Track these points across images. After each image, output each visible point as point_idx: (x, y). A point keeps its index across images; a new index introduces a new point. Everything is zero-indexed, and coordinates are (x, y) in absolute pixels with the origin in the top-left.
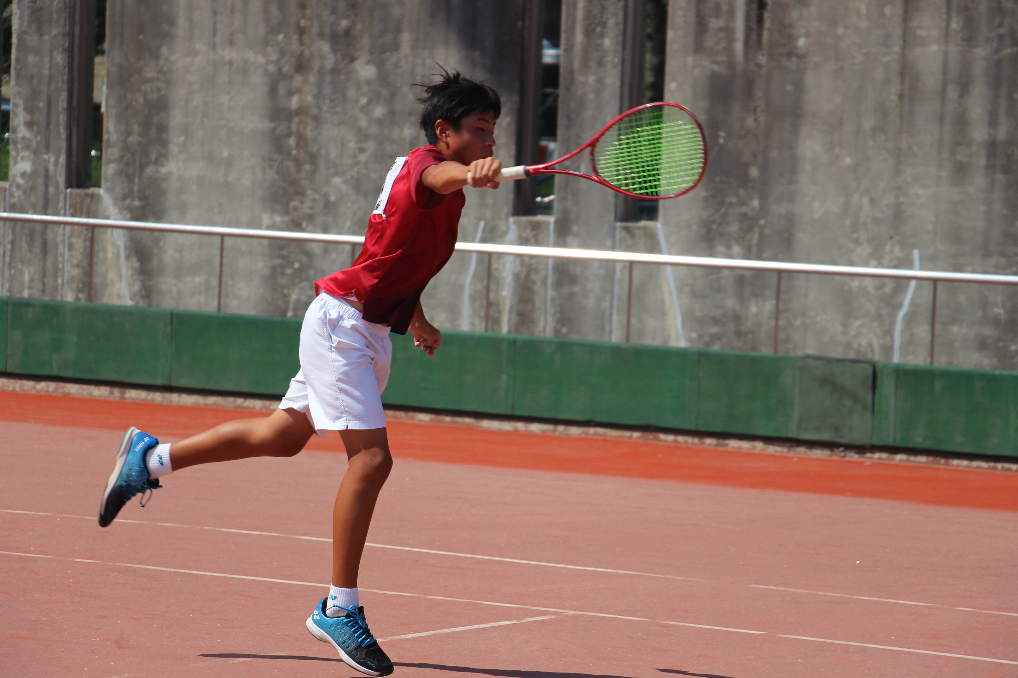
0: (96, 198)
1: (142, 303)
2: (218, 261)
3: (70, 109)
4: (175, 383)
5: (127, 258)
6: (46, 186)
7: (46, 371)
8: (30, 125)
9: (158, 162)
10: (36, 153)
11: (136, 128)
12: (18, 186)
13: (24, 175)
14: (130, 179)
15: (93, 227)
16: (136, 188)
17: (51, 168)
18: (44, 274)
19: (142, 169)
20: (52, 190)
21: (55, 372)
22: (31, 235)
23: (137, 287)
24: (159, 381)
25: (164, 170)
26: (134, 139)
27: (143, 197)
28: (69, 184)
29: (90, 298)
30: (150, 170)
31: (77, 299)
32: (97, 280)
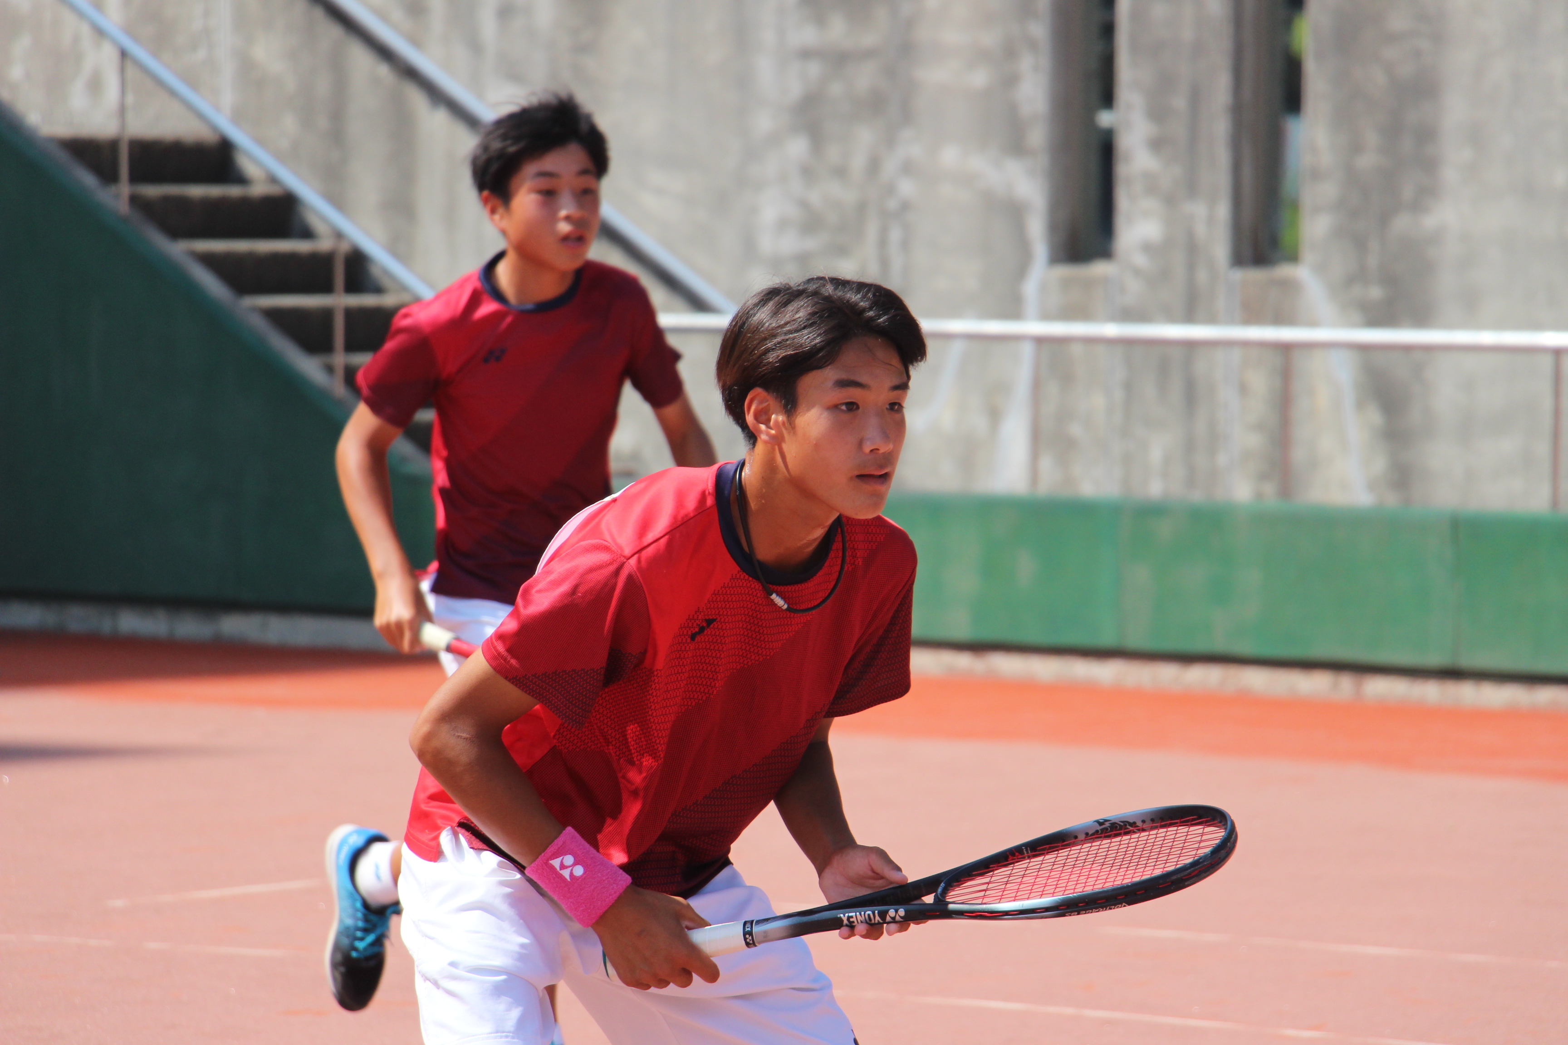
0: (1290, 287)
1: (1392, 500)
2: (1547, 403)
3: (1237, 109)
4: (1467, 661)
5: (1360, 405)
6: (1191, 267)
7: (1201, 645)
8: (1157, 145)
9: (1418, 206)
10: (1170, 201)
11: (1372, 138)
12: (1137, 272)
13: (1147, 248)
14: (1360, 244)
15: (1286, 349)
16: (1373, 261)
17: (1201, 230)
18: (1189, 446)
19: (1384, 219)
20: (1202, 276)
21: (1220, 645)
22: (1164, 369)
23: (1380, 464)
24: (1435, 659)
25: (1430, 221)
26: (1368, 161)
27: (1390, 280)
28: (1239, 259)
29: (1286, 490)
30: (1401, 223)
31: (1259, 496)
32: (1298, 455)
